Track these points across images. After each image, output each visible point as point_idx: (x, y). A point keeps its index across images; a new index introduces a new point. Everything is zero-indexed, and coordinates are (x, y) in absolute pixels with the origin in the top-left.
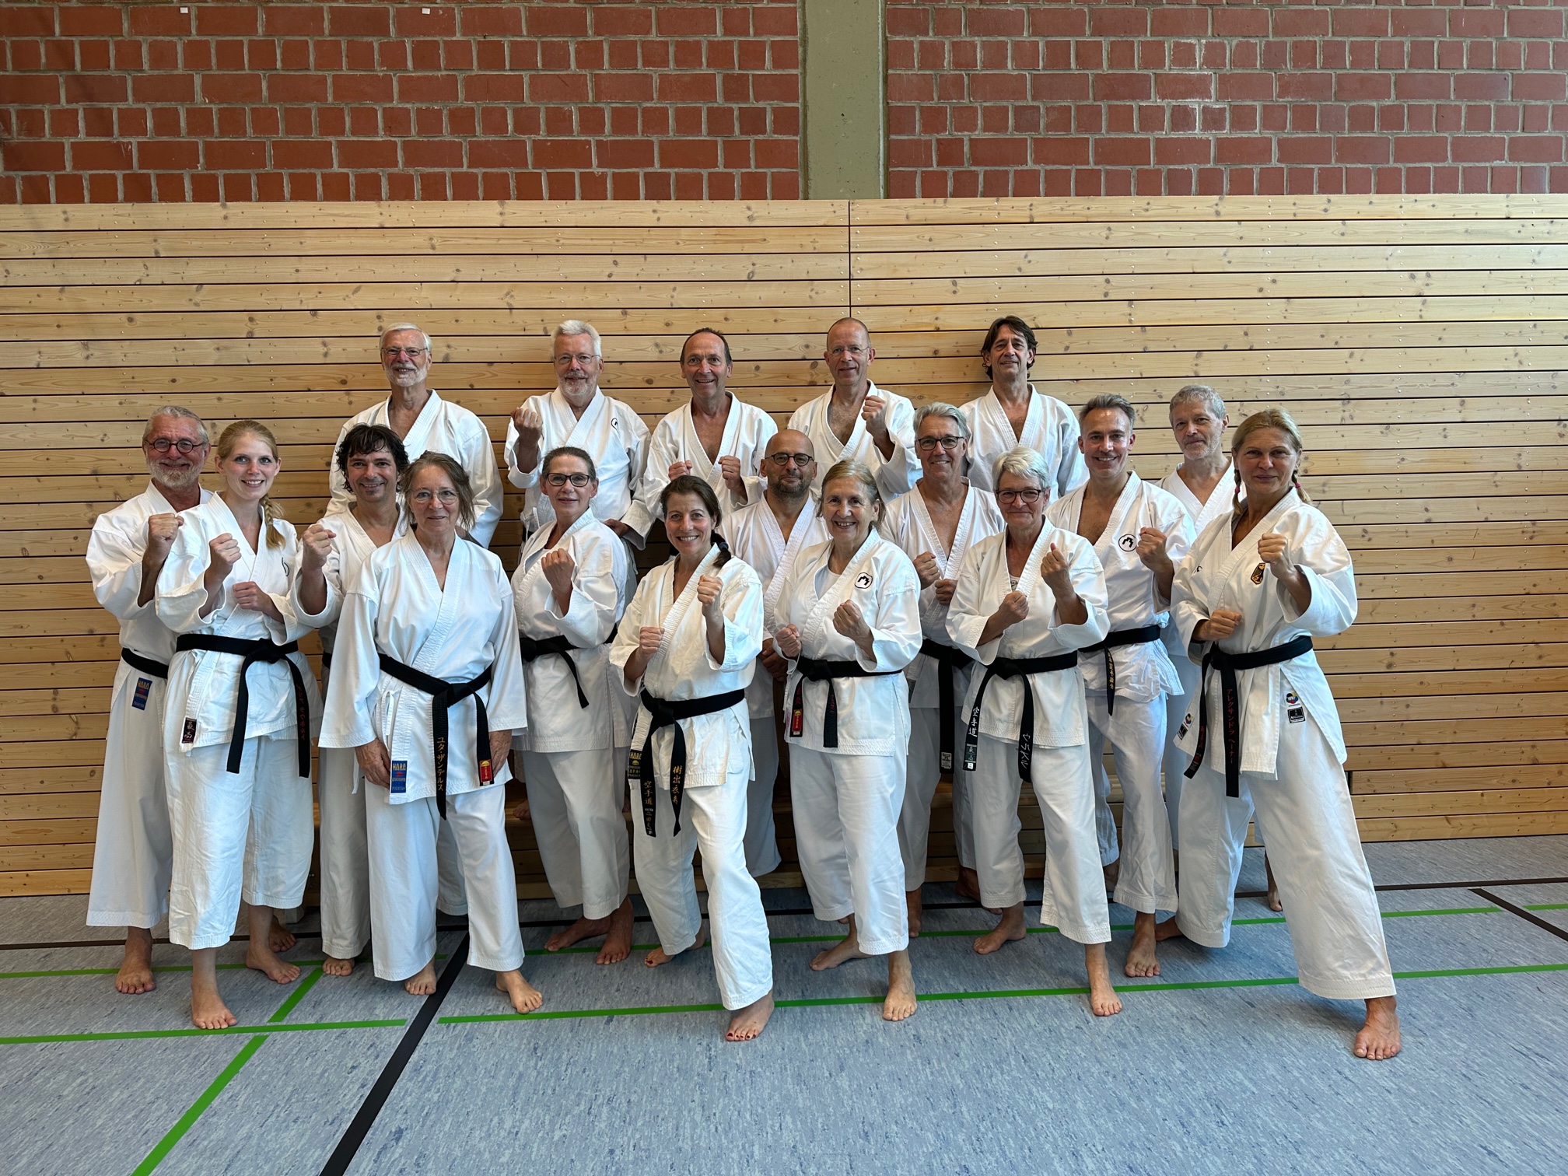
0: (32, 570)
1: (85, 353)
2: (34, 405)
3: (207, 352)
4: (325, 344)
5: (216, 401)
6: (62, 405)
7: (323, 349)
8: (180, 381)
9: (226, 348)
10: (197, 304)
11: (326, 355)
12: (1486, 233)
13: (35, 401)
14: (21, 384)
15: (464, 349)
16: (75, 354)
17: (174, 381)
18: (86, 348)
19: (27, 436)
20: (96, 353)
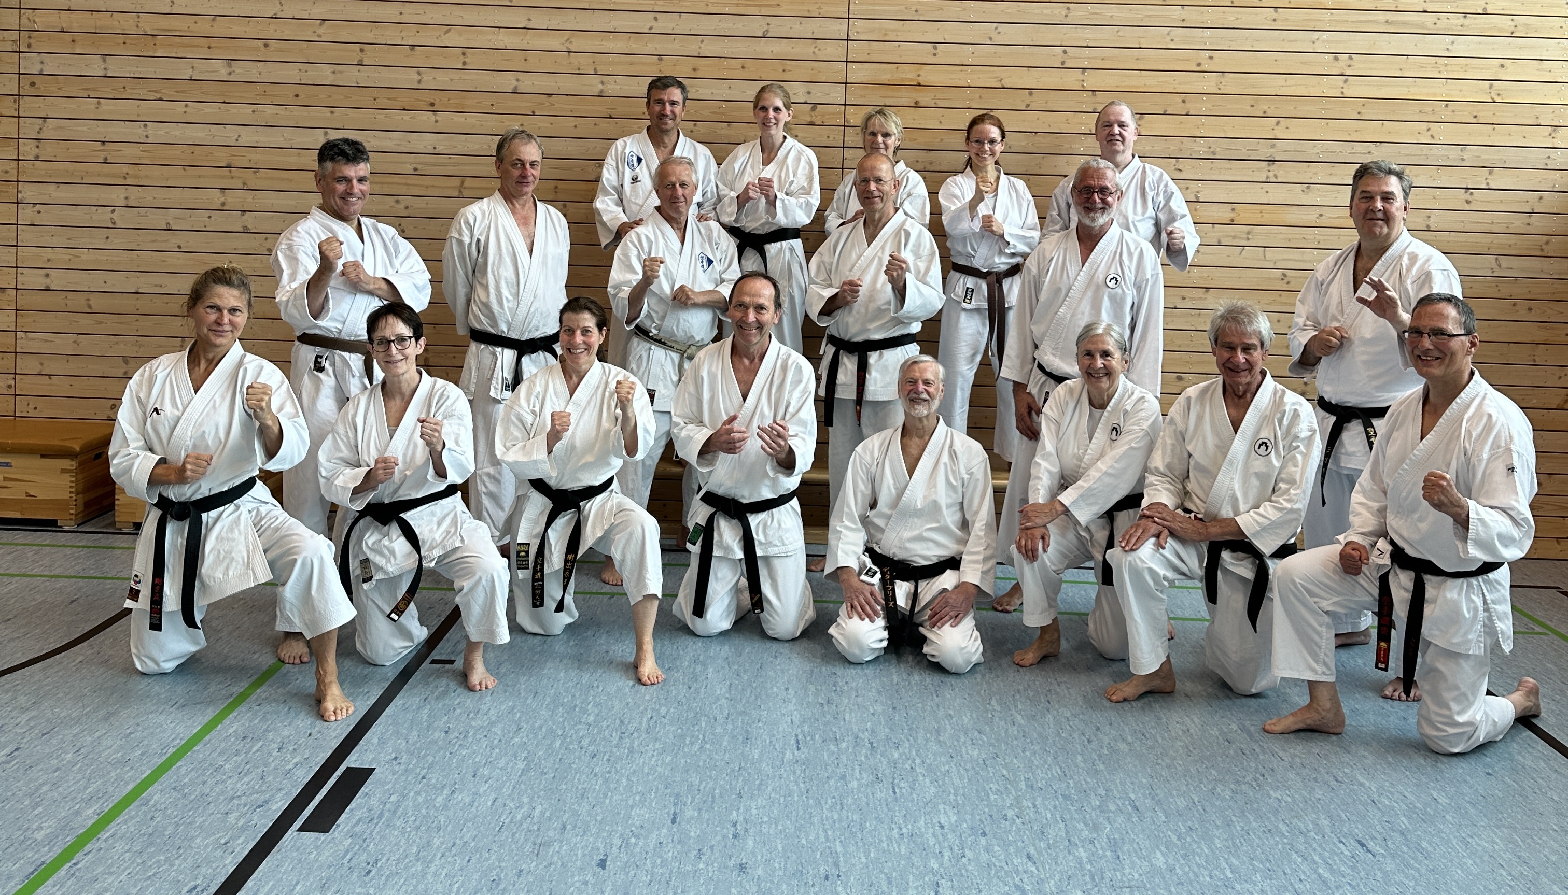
0: (173, 241)
1: (229, 70)
2: (184, 109)
3: (325, 74)
4: (419, 73)
5: (329, 114)
6: (207, 110)
7: (417, 77)
8: (302, 96)
9: (341, 72)
10: (319, 36)
11: (419, 82)
12: (1404, 23)
13: (186, 106)
14: (177, 92)
15: (530, 83)
16: (221, 71)
17: (297, 96)
18: (230, 66)
19: (178, 133)
20: (237, 71)
